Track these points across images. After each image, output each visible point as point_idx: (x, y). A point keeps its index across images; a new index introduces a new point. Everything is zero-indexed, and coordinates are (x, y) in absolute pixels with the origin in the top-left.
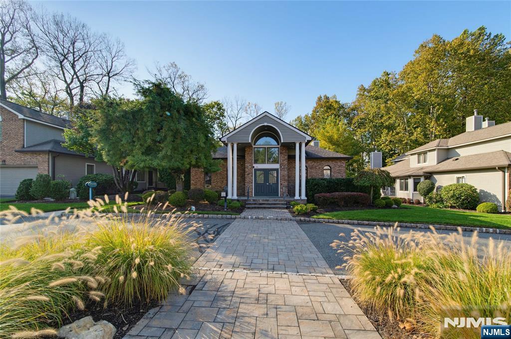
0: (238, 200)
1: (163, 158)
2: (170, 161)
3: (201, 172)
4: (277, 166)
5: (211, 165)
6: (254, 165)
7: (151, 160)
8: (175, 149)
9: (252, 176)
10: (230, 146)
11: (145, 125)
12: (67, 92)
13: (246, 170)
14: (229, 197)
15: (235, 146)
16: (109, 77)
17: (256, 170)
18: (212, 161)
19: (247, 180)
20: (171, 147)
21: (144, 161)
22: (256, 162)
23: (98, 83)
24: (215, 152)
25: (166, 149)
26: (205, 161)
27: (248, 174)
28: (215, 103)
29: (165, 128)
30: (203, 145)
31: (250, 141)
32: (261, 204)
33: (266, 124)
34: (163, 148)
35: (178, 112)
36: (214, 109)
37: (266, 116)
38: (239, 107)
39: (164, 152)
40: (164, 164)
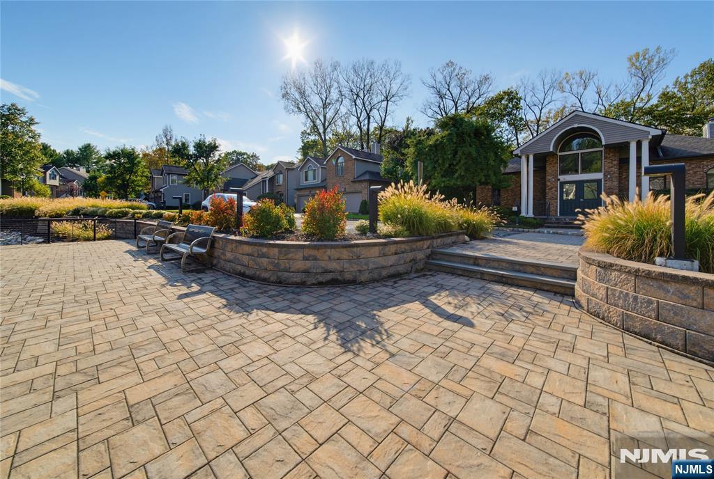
0: (534, 218)
1: (457, 178)
2: (462, 180)
3: (489, 189)
4: (599, 176)
5: (500, 181)
6: (559, 177)
7: (448, 180)
8: (467, 170)
9: (557, 191)
10: (524, 159)
11: (445, 154)
12: (358, 125)
13: (548, 184)
14: (523, 214)
15: (531, 158)
16: (388, 101)
17: (563, 184)
18: (502, 177)
19: (549, 196)
20: (464, 168)
21: (444, 182)
22: (563, 172)
23: (378, 110)
24: (505, 167)
25: (460, 171)
26: (494, 178)
27: (551, 189)
28: (504, 93)
29: (460, 153)
30: (493, 163)
31: (551, 150)
32: (566, 223)
33: (576, 126)
34: (457, 170)
35: (469, 136)
36: (503, 102)
37: (576, 116)
38: (547, 87)
39: (459, 172)
40: (458, 183)
